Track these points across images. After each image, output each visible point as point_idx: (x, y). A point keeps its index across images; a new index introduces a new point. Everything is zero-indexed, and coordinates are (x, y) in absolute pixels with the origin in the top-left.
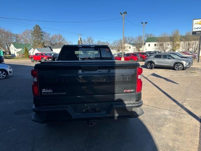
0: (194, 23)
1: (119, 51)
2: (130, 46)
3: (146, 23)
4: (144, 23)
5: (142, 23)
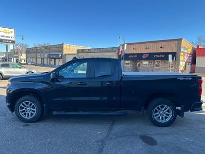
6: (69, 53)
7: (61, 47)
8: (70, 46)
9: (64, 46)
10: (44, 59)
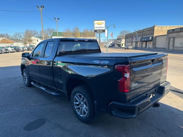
0: (95, 23)
1: (26, 43)
2: (38, 39)
3: (58, 19)
4: (57, 19)
5: (55, 19)
6: (161, 34)
7: (152, 29)
8: (162, 27)
9: (156, 28)
10: (137, 42)
